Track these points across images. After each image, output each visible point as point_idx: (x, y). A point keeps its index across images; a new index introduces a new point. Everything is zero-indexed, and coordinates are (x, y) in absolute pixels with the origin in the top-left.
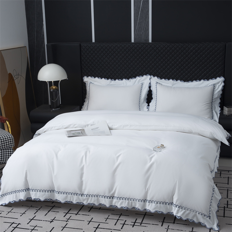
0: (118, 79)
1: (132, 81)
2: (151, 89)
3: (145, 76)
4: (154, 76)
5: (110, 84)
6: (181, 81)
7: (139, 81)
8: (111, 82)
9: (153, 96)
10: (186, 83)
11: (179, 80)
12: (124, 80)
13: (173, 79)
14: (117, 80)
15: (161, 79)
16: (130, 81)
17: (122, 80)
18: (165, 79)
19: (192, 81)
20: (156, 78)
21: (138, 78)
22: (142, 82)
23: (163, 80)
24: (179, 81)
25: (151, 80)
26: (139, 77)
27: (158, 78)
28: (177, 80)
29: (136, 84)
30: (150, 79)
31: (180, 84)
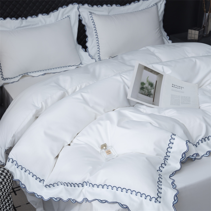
0: (31, 16)
1: (53, 15)
2: (83, 22)
3: (70, 6)
4: (83, 4)
5: (22, 26)
6: (116, 6)
7: (63, 15)
8: (22, 23)
9: (87, 33)
10: (122, 7)
11: (114, 4)
12: (40, 16)
13: (107, 4)
14: (29, 18)
15: (92, 6)
16: (50, 17)
17: (37, 15)
18: (97, 6)
19: (130, 3)
20: (86, 5)
21: (61, 10)
22: (68, 15)
23: (95, 7)
24: (114, 6)
25: (80, 10)
26: (62, 8)
27: (88, 6)
28: (111, 5)
29: (59, 19)
30: (78, 9)
31: (116, 9)
